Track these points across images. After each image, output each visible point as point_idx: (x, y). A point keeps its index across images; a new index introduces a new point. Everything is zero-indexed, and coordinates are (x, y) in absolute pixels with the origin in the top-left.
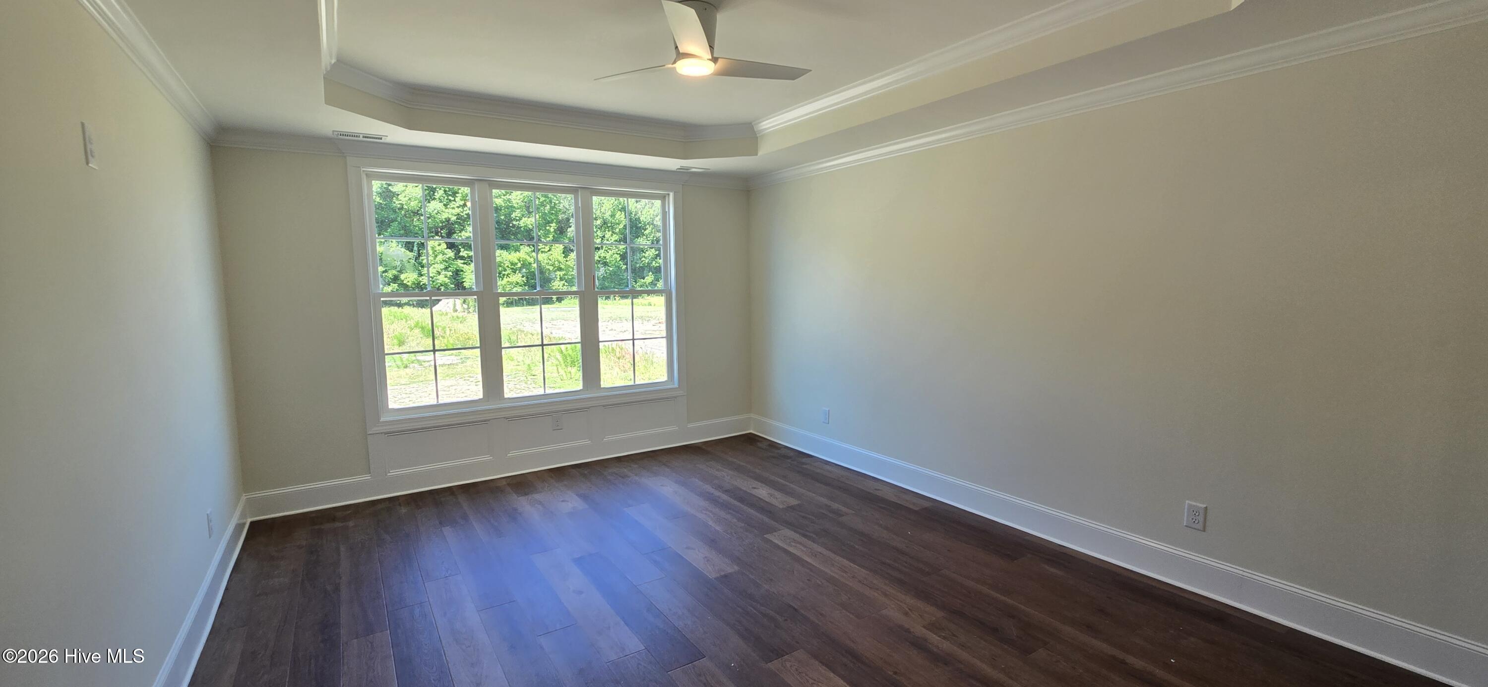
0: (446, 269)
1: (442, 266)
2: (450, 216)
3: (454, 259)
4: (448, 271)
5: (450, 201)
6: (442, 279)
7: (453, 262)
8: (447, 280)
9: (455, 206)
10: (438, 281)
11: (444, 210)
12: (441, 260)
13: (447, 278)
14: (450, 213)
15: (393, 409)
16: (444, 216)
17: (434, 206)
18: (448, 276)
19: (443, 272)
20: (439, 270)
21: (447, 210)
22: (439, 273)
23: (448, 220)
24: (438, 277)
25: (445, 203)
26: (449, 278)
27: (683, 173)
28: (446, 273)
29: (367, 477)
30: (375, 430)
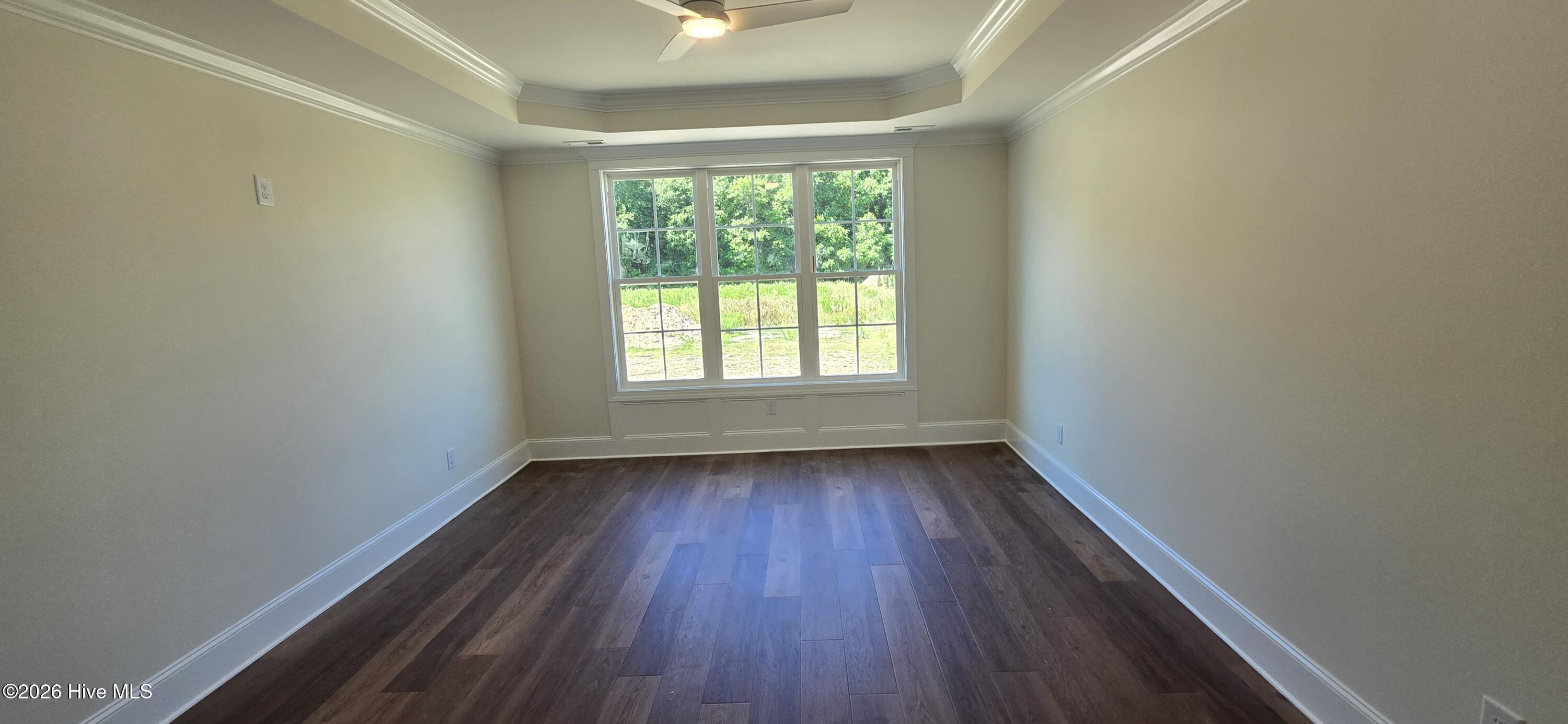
0: (876, 243)
1: (873, 241)
2: (882, 192)
3: (884, 234)
4: (878, 246)
5: (883, 176)
6: (872, 254)
7: (883, 237)
8: (877, 255)
9: (887, 181)
10: (868, 256)
11: (877, 186)
12: (872, 235)
13: (876, 253)
14: (882, 189)
15: (631, 382)
16: (877, 192)
17: (869, 183)
18: (878, 251)
19: (874, 247)
20: (870, 246)
21: (879, 186)
22: (870, 248)
23: (880, 195)
24: (869, 252)
25: (878, 178)
26: (879, 253)
27: (903, 135)
28: (877, 247)
29: (609, 438)
30: (614, 398)
